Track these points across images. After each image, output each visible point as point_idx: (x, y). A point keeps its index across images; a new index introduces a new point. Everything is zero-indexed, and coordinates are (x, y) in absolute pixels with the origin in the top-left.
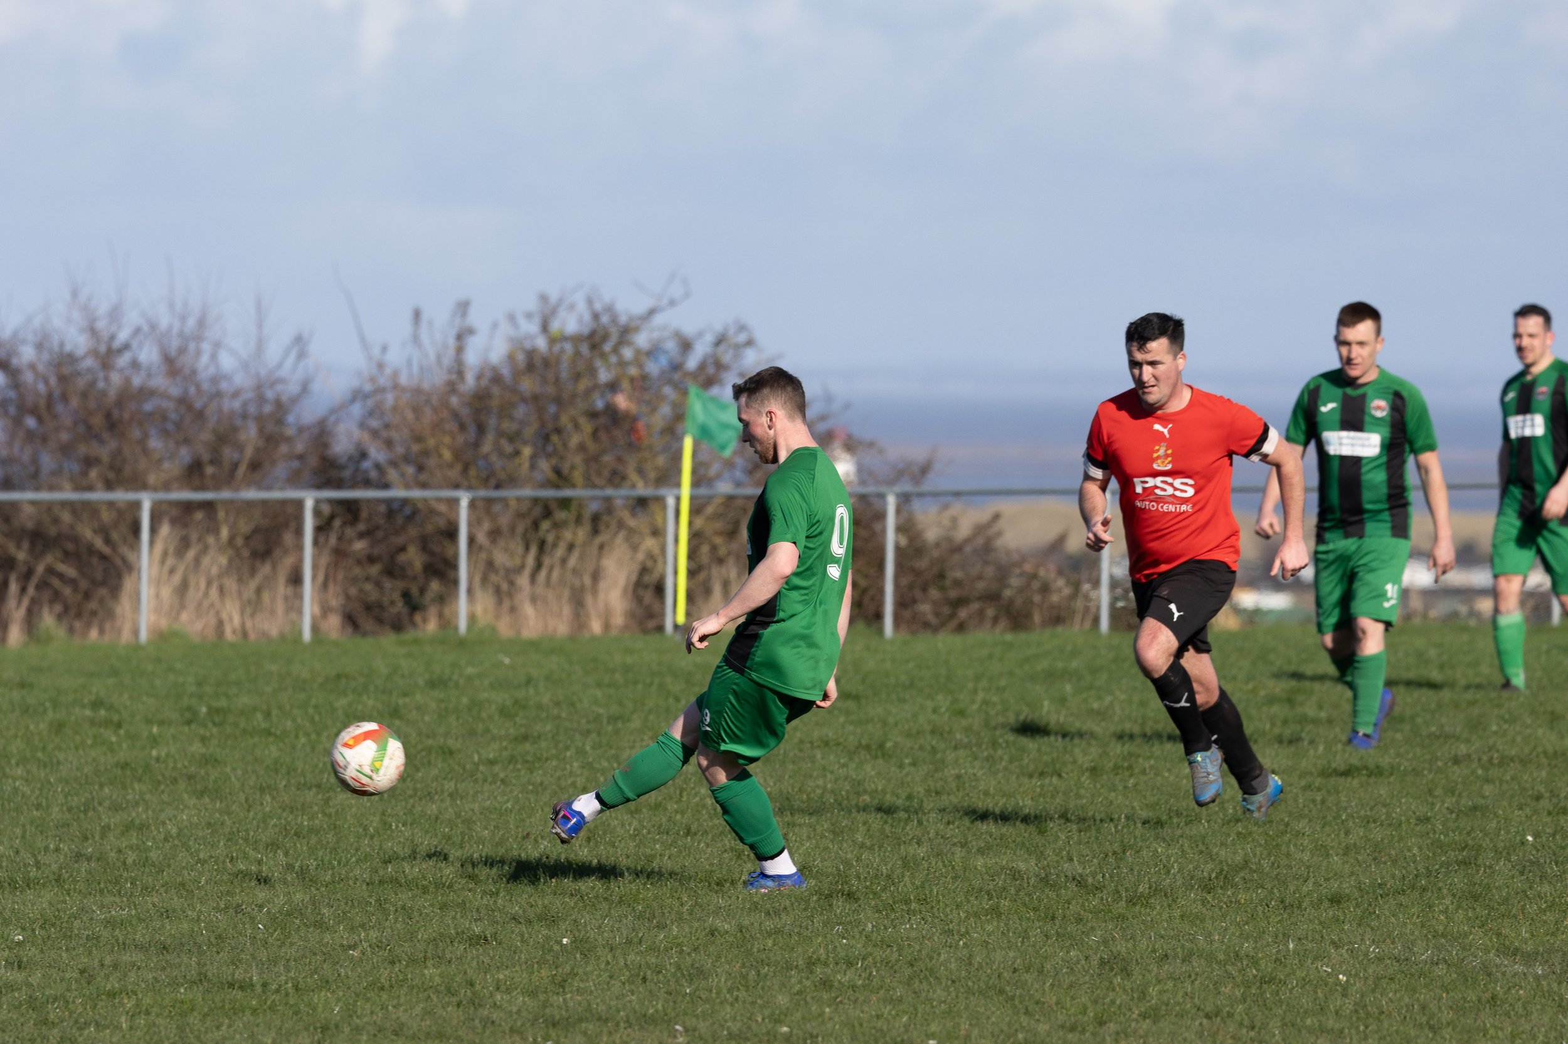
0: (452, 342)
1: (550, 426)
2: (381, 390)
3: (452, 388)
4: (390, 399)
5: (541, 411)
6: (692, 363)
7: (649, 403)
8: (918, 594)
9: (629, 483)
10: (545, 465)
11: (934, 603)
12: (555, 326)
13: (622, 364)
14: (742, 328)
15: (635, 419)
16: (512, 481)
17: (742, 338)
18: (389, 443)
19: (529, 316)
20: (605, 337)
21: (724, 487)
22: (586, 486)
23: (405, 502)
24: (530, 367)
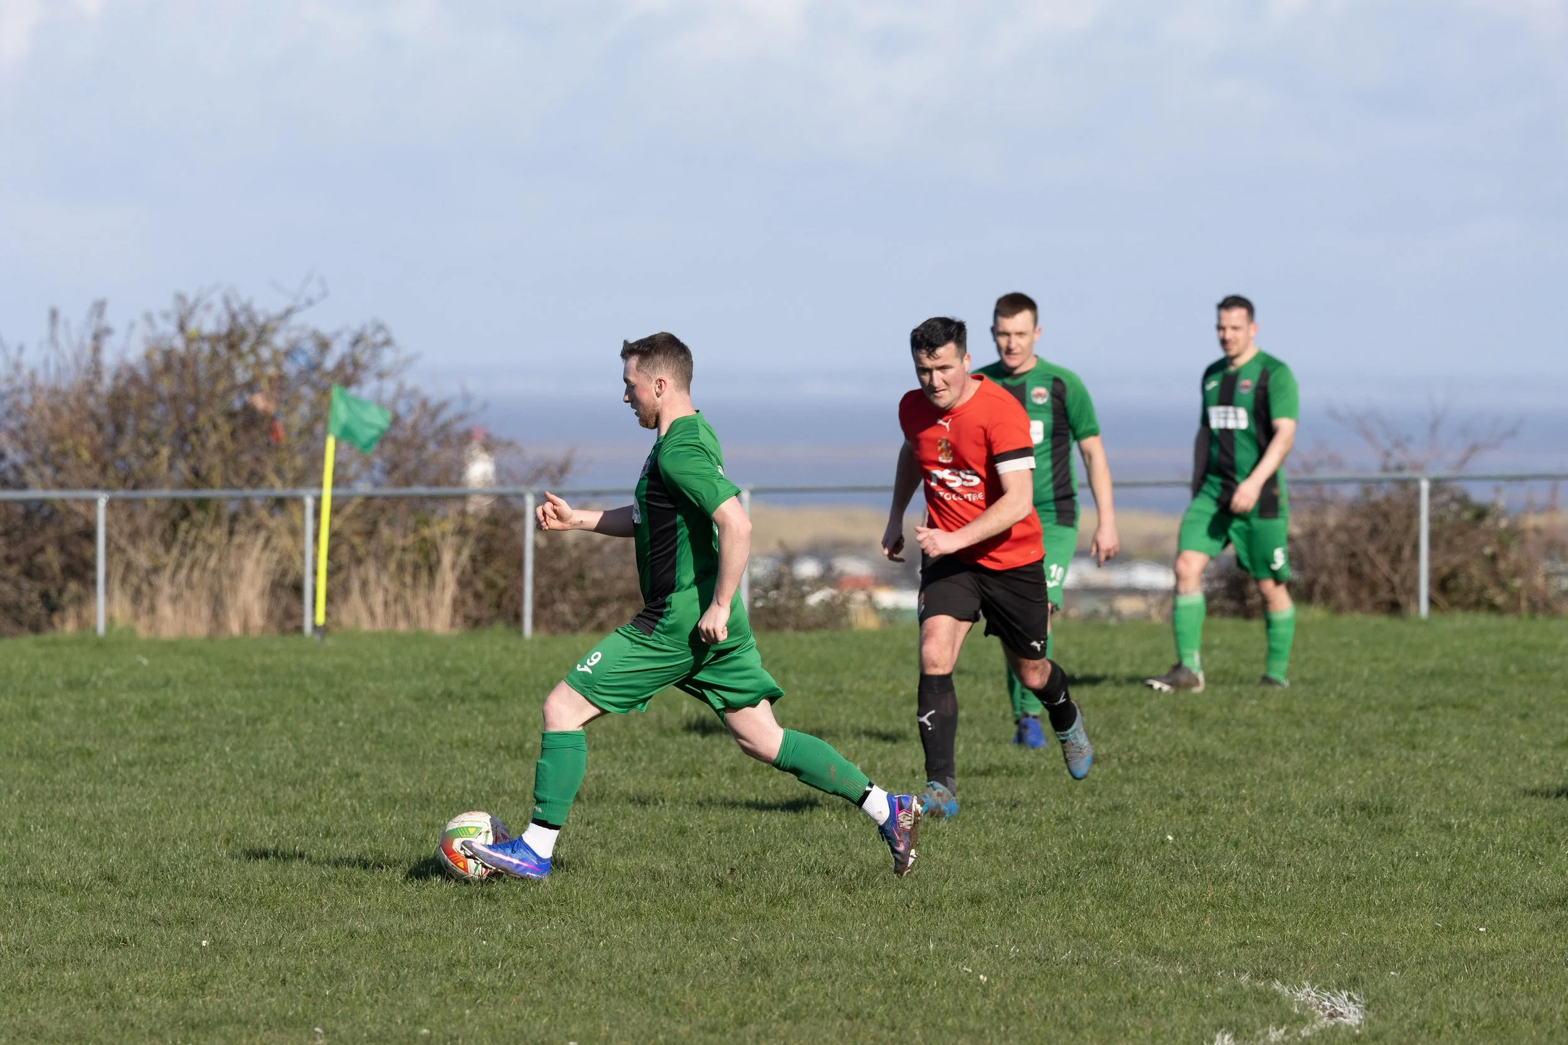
0: (88, 342)
1: (188, 427)
2: (20, 391)
3: (90, 388)
4: (26, 400)
5: (178, 412)
6: (330, 363)
7: (286, 402)
8: (557, 594)
9: (268, 484)
10: (182, 466)
11: (574, 603)
12: (192, 326)
13: (260, 364)
14: (380, 328)
15: (273, 419)
16: (150, 481)
17: (380, 337)
18: (26, 446)
19: (166, 316)
20: (243, 337)
21: (363, 488)
22: (223, 487)
23: (42, 502)
24: (168, 367)
